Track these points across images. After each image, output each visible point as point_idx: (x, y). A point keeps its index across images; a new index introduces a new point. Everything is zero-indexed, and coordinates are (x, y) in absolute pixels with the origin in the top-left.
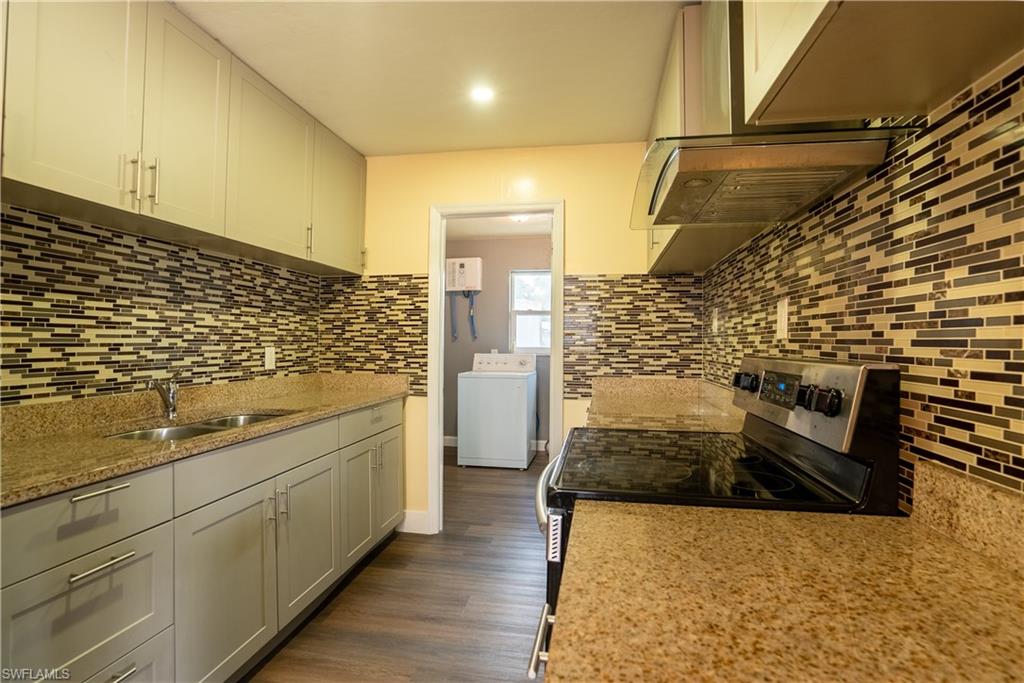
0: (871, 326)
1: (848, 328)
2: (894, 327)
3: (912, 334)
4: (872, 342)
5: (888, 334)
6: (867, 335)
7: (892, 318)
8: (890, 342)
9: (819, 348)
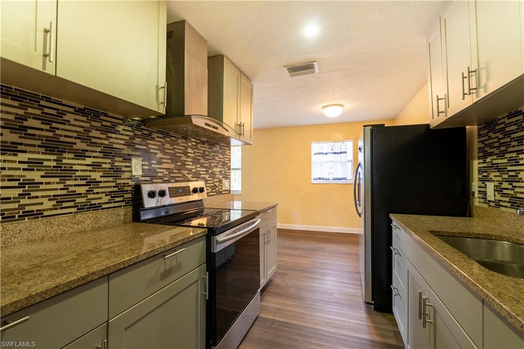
0: (182, 173)
1: (175, 173)
2: (188, 174)
3: (191, 175)
4: (182, 177)
5: (187, 175)
6: (181, 175)
7: (187, 172)
8: (187, 177)
9: (163, 179)
